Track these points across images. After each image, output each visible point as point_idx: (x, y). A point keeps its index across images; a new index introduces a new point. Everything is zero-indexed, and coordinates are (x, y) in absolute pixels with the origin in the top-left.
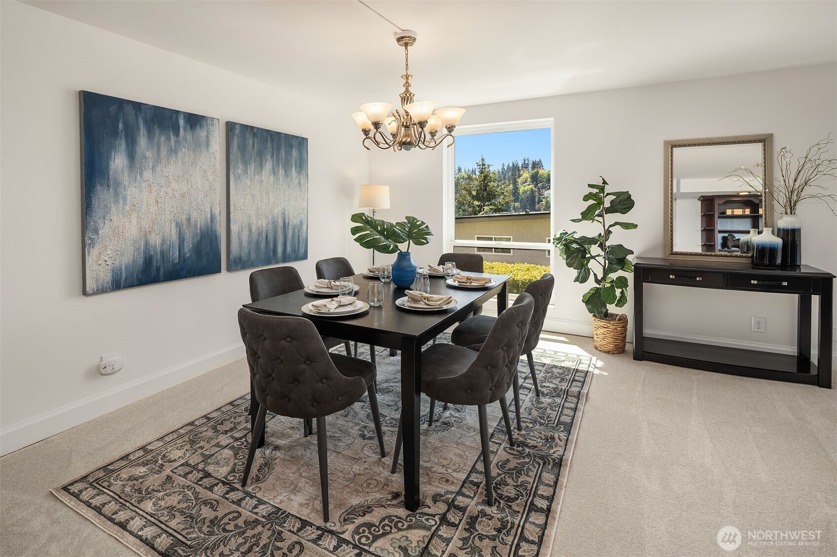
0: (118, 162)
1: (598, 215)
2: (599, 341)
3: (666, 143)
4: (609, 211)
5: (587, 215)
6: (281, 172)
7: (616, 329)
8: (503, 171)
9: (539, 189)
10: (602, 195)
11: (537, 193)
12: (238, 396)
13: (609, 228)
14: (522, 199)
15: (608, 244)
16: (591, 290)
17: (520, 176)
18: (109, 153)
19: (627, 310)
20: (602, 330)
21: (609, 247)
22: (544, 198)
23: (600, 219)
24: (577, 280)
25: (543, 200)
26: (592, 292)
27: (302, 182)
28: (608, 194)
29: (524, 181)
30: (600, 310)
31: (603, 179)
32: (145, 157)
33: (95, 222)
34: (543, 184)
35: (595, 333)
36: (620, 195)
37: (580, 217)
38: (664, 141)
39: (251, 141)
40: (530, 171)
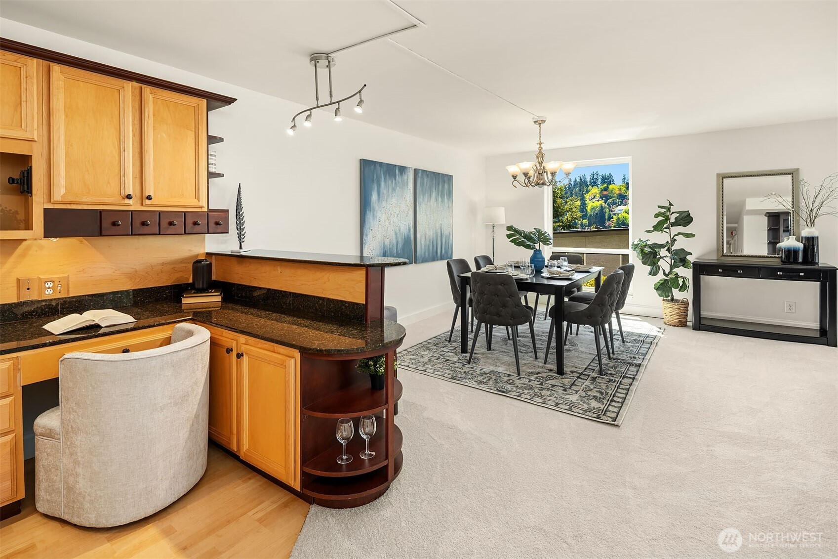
0: (374, 197)
1: (666, 228)
2: (667, 318)
3: (718, 175)
4: (673, 225)
5: (658, 227)
6: (440, 199)
7: (679, 309)
8: (569, 186)
9: (609, 205)
10: (668, 213)
11: (607, 210)
12: (442, 333)
13: (674, 237)
14: (590, 215)
15: (673, 248)
16: (661, 280)
17: (588, 192)
18: (371, 192)
19: (688, 295)
20: (669, 310)
21: (674, 250)
22: (614, 214)
23: (667, 230)
24: (650, 274)
25: (614, 217)
26: (661, 282)
27: (450, 206)
28: (673, 213)
29: (593, 197)
30: (667, 294)
31: (669, 202)
32: (383, 193)
33: (366, 231)
34: (613, 200)
35: (664, 312)
36: (682, 214)
37: (653, 229)
38: (717, 174)
39: (426, 180)
40: (599, 186)
